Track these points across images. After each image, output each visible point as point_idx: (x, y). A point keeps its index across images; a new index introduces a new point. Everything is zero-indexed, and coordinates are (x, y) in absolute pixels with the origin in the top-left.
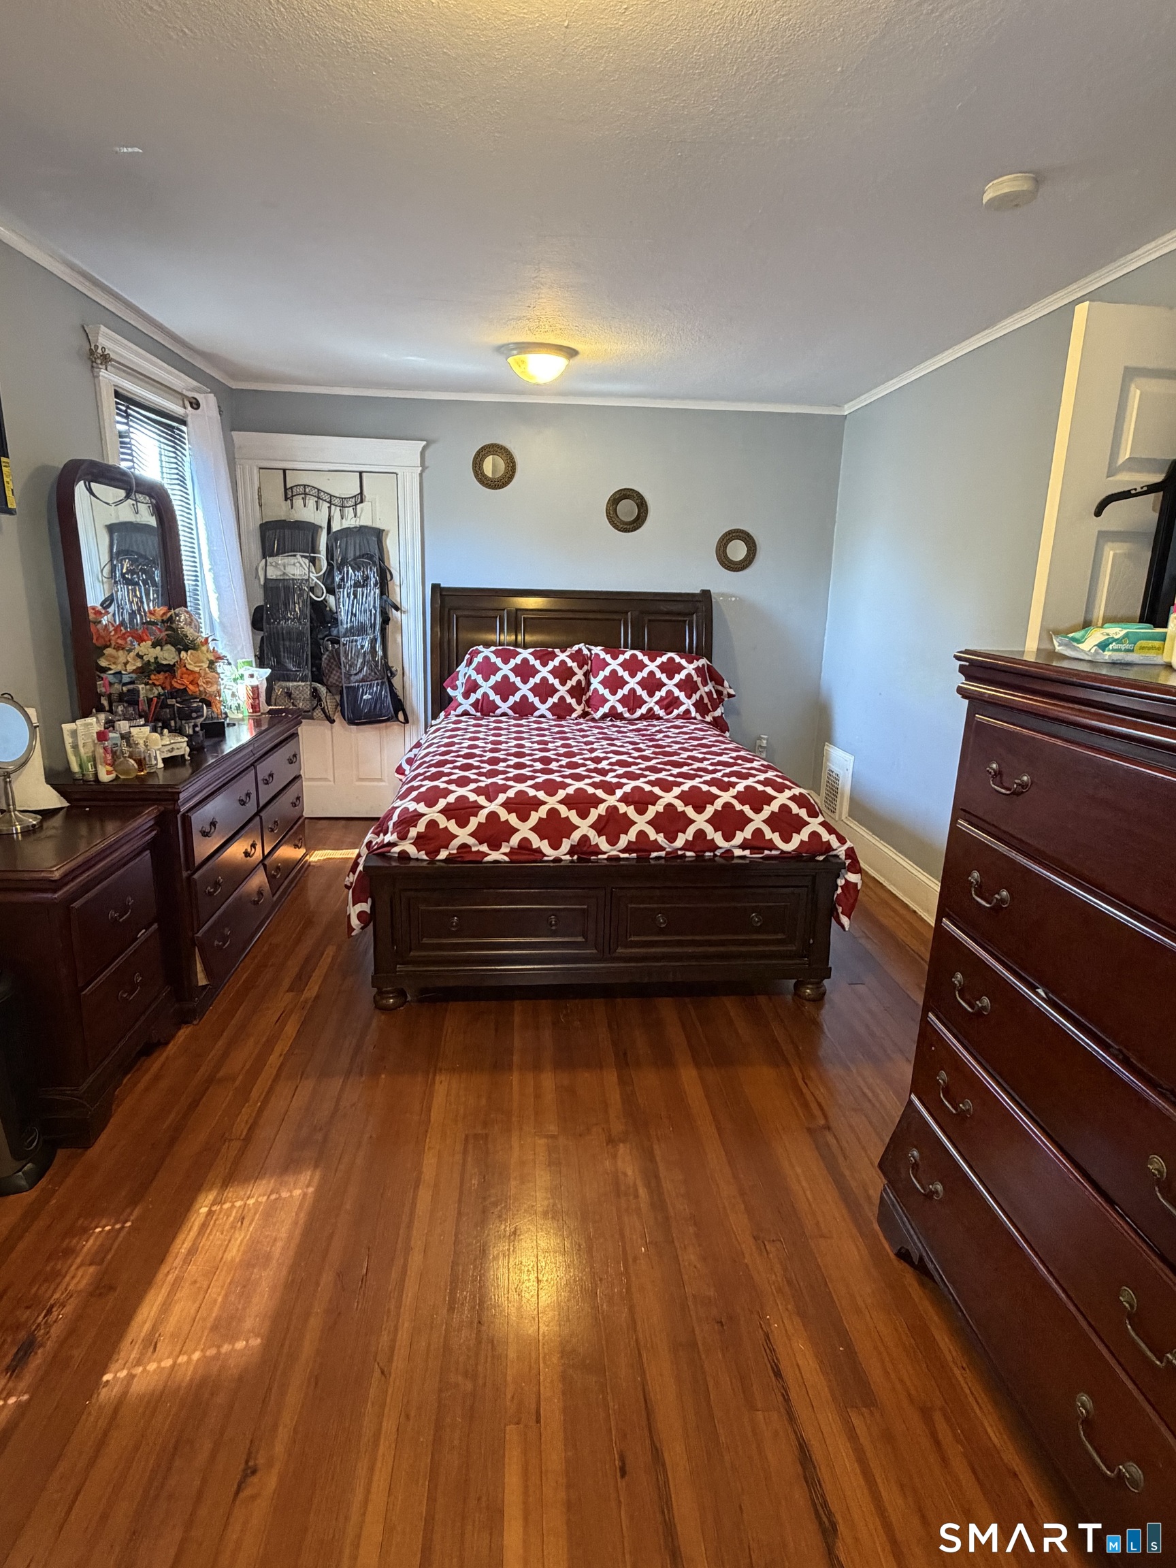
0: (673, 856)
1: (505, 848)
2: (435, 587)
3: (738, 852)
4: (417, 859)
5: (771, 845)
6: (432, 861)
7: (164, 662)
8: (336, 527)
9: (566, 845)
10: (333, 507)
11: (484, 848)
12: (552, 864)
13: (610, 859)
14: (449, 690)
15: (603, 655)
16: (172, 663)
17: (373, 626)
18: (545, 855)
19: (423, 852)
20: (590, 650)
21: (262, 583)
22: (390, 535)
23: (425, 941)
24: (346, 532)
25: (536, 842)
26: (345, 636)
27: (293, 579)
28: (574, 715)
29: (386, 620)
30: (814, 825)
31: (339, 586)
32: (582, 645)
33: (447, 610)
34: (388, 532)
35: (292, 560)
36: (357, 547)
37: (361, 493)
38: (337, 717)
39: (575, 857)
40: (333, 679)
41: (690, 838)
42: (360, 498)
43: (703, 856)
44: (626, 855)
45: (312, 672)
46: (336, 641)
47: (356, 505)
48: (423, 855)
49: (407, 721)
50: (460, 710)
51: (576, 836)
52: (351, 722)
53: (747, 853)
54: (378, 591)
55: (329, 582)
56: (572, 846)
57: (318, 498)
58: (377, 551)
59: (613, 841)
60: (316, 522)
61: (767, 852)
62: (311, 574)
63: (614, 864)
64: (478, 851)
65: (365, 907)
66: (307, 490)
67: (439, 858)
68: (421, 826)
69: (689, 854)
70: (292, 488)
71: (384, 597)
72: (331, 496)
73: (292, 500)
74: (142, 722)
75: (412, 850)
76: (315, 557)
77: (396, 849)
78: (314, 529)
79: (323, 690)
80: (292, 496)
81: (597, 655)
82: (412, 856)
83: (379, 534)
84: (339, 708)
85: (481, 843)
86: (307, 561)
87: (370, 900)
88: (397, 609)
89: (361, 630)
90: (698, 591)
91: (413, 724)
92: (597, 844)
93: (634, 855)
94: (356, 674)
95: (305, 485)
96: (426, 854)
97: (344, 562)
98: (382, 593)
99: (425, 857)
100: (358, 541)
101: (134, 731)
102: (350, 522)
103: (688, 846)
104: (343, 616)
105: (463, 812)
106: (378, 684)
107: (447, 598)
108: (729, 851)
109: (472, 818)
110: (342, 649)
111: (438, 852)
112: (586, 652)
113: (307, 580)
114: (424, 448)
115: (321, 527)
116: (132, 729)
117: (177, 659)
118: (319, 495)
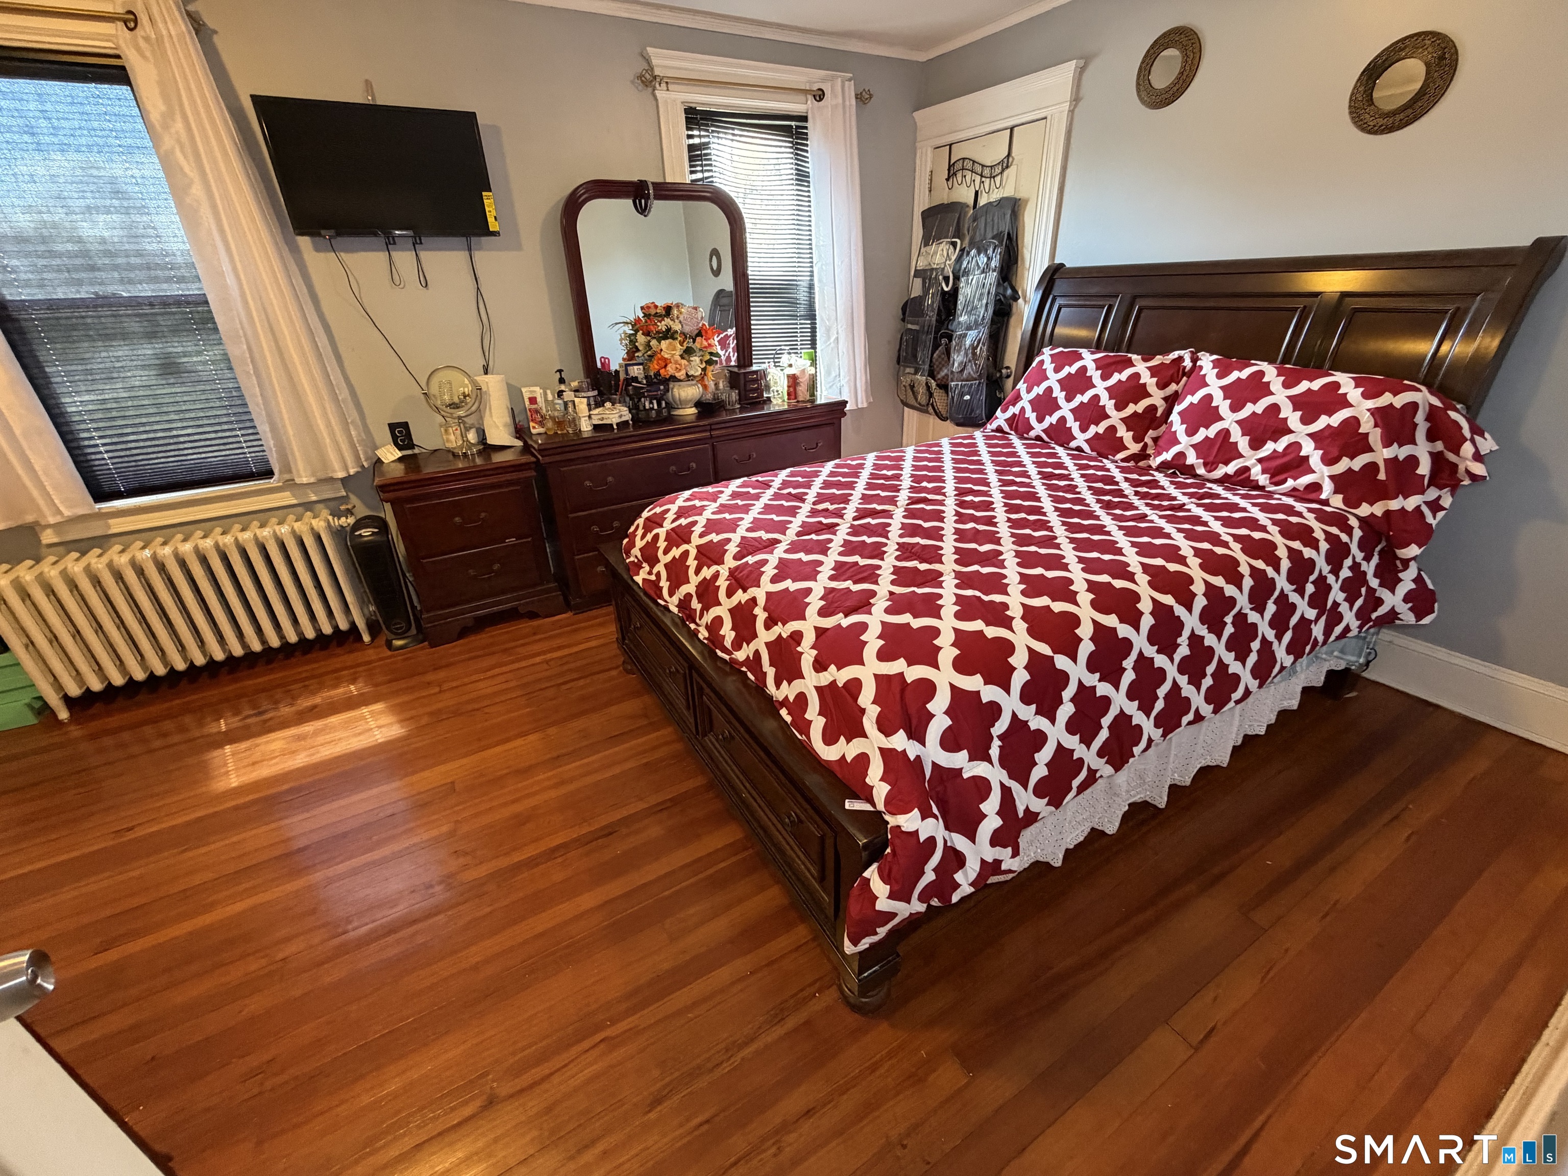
2: (1050, 265)
8: (981, 203)
15: (1209, 369)
18: (662, 599)
20: (1195, 360)
22: (1028, 205)
24: (988, 207)
25: (663, 581)
26: (958, 329)
27: (937, 269)
30: (873, 745)
31: (965, 274)
32: (1186, 352)
33: (1052, 298)
34: (1026, 201)
35: (939, 247)
36: (995, 225)
37: (1009, 155)
38: (946, 416)
39: (679, 614)
42: (1007, 161)
45: (930, 367)
46: (950, 335)
47: (1002, 172)
51: (686, 590)
52: (956, 423)
54: (995, 277)
56: (680, 599)
57: (974, 172)
58: (1008, 228)
60: (964, 201)
62: (947, 262)
66: (966, 164)
70: (954, 164)
71: (1005, 283)
72: (984, 166)
73: (952, 179)
76: (955, 242)
78: (961, 210)
79: (934, 385)
80: (953, 174)
81: (1200, 368)
83: (1018, 205)
86: (949, 248)
88: (1019, 297)
89: (972, 323)
92: (693, 609)
94: (959, 373)
95: (964, 159)
98: (1004, 279)
100: (995, 218)
102: (995, 193)
103: (748, 665)
104: (960, 308)
106: (975, 385)
107: (1057, 281)
110: (953, 344)
112: (1186, 362)
113: (944, 269)
114: (1081, 69)
115: (966, 205)
118: (975, 167)
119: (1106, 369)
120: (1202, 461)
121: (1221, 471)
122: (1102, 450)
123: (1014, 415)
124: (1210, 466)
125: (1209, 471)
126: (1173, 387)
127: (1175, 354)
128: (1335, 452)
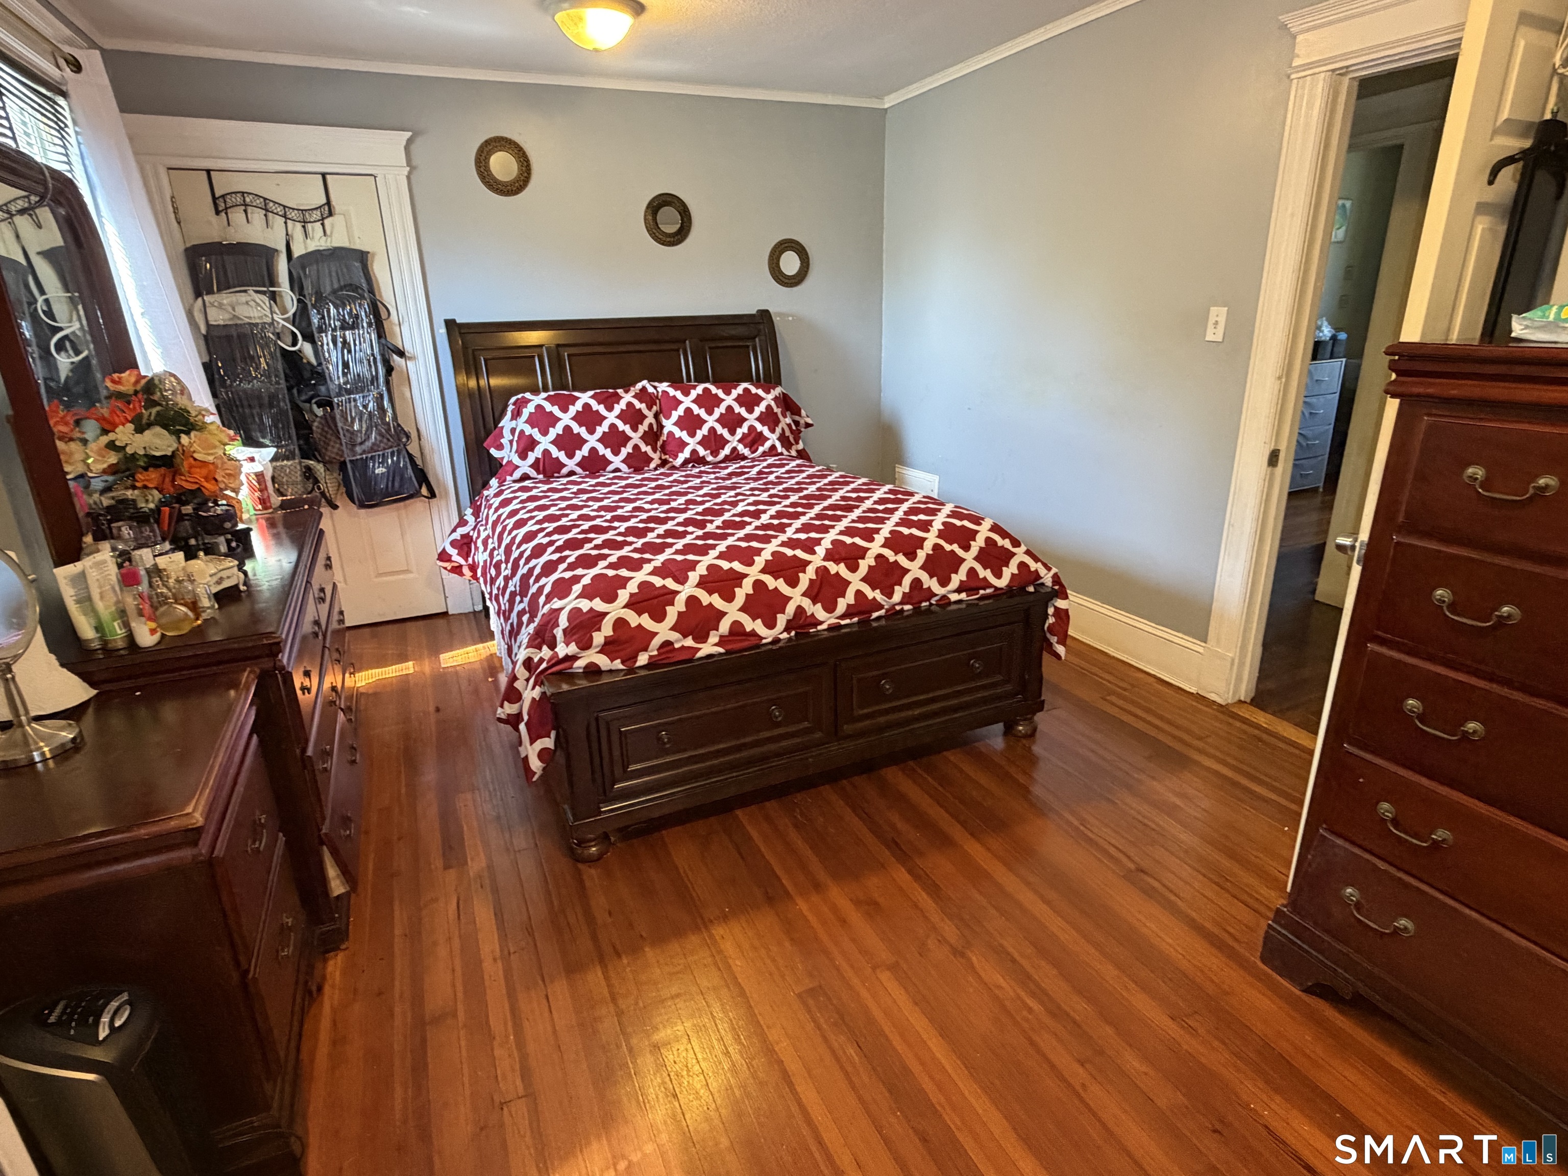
0: (893, 614)
1: (714, 638)
2: (450, 324)
3: (954, 597)
4: (611, 671)
5: (986, 584)
6: (631, 670)
7: (157, 454)
8: (298, 251)
9: (782, 620)
10: (290, 223)
11: (689, 642)
12: (770, 647)
13: (831, 628)
14: (493, 451)
15: (672, 392)
16: (169, 454)
17: (375, 379)
18: (762, 638)
19: (619, 661)
20: (655, 388)
21: (203, 330)
22: (377, 258)
23: (632, 768)
24: (316, 256)
25: (750, 624)
26: (339, 395)
27: (250, 324)
28: (653, 465)
29: (389, 370)
30: (1020, 555)
31: (321, 330)
32: (645, 383)
33: (470, 351)
34: (374, 255)
35: (243, 298)
36: (334, 274)
37: (329, 203)
38: (342, 501)
39: (793, 633)
40: (332, 452)
41: (907, 590)
42: (328, 209)
43: (920, 607)
44: (847, 621)
45: (299, 446)
46: (326, 403)
47: (323, 219)
48: (618, 664)
49: (433, 495)
50: (517, 475)
51: (791, 609)
52: (362, 506)
53: (963, 596)
54: (374, 336)
55: (304, 324)
56: (789, 621)
57: (267, 210)
58: (363, 281)
59: (830, 608)
60: (271, 245)
61: (982, 592)
62: (275, 315)
63: (835, 634)
64: (683, 647)
65: (548, 743)
66: (248, 200)
67: (638, 664)
68: (607, 629)
69: (907, 607)
70: (223, 196)
71: (383, 341)
72: (285, 207)
73: (226, 213)
74: (167, 546)
75: (603, 662)
76: (274, 292)
77: (580, 664)
78: (268, 254)
79: (319, 468)
80: (226, 208)
81: (664, 392)
82: (603, 668)
83: (363, 257)
84: (343, 490)
85: (685, 636)
86: (266, 299)
87: (553, 734)
88: (401, 354)
89: (359, 386)
90: (754, 312)
91: (441, 497)
92: (813, 614)
93: (856, 619)
94: (361, 443)
95: (243, 193)
96: (623, 663)
97: (321, 301)
98: (381, 334)
99: (621, 667)
100: (333, 269)
101: (162, 562)
102: (317, 241)
103: (906, 598)
104: (334, 370)
105: (655, 601)
106: (392, 454)
107: (469, 337)
108: (944, 597)
109: (669, 609)
110: (337, 412)
111: (635, 658)
112: (651, 390)
113: (272, 324)
114: (410, 141)
115: (277, 251)
116: (159, 560)
117: (175, 445)
118: (266, 205)
120: (708, 452)
121: (722, 455)
123: (537, 460)
124: (715, 453)
125: (715, 457)
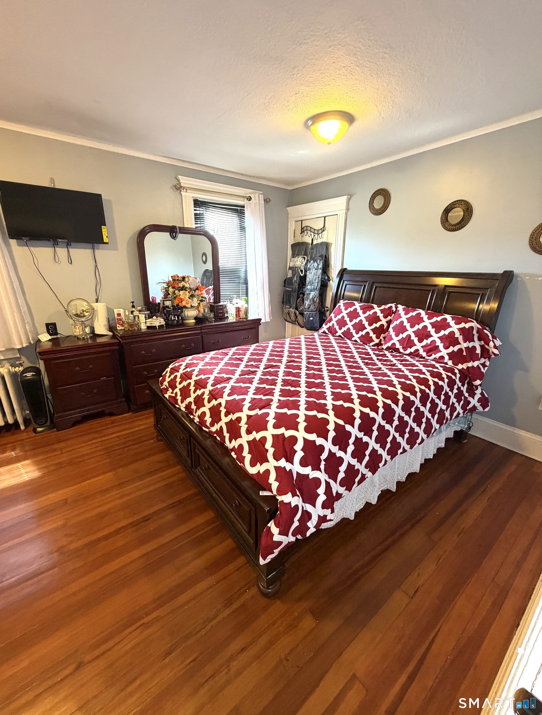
2: (341, 268)
8: (314, 243)
10: (314, 235)
15: (401, 311)
17: (316, 288)
20: (396, 307)
22: (332, 246)
24: (317, 245)
26: (306, 291)
27: (296, 267)
31: (309, 270)
32: (393, 304)
33: (341, 279)
35: (298, 259)
36: (320, 252)
37: (324, 226)
38: (303, 326)
40: (300, 309)
42: (324, 229)
46: (303, 293)
47: (322, 232)
52: (308, 329)
54: (321, 272)
58: (325, 253)
62: (302, 264)
66: (308, 228)
70: (303, 228)
72: (314, 230)
73: (303, 233)
78: (306, 245)
79: (298, 313)
81: (398, 311)
83: (328, 245)
86: (302, 259)
88: (331, 280)
89: (312, 289)
98: (324, 273)
100: (320, 249)
102: (319, 241)
104: (307, 283)
106: (314, 314)
110: (305, 296)
112: (393, 308)
113: (300, 267)
115: (308, 243)
118: (311, 230)
119: (365, 309)
121: (408, 351)
122: (365, 342)
124: (405, 349)
125: (405, 351)
126: (389, 318)
127: (389, 305)
128: (447, 344)
